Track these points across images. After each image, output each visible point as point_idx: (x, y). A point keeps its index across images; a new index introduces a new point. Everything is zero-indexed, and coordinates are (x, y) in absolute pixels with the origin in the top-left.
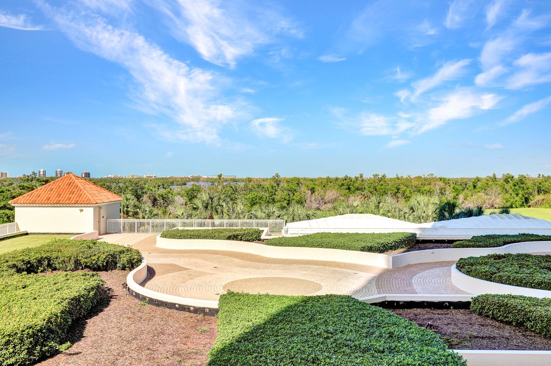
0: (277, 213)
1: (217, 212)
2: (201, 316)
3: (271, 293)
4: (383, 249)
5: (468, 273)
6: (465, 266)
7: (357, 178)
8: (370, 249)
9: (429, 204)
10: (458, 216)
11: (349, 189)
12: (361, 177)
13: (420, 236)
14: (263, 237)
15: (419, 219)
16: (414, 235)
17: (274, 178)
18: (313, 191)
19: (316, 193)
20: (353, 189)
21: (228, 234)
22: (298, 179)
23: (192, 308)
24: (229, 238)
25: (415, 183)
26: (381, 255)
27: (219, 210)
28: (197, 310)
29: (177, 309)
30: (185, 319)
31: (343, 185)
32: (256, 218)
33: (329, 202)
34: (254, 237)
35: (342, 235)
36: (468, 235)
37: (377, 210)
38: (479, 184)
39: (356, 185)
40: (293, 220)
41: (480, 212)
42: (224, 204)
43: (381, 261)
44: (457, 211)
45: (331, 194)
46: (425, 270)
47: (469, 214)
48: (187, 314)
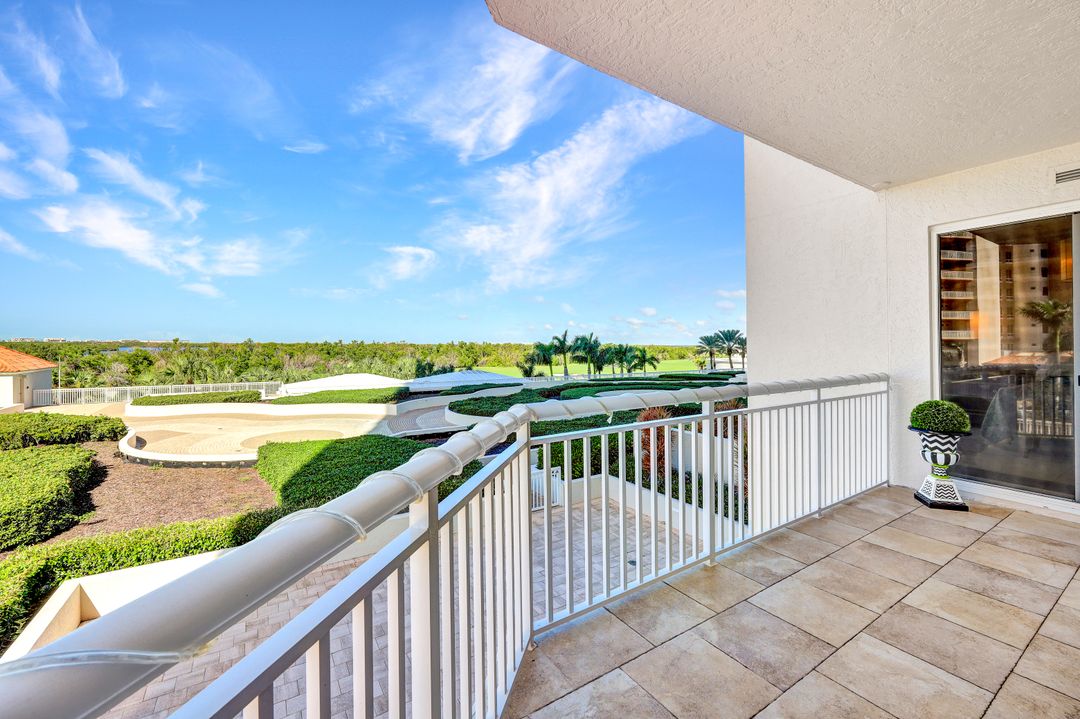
0: (269, 377)
1: (199, 376)
2: (234, 470)
3: (311, 440)
4: (386, 400)
5: (459, 412)
6: (452, 407)
7: (336, 344)
8: (376, 401)
9: (409, 364)
10: (436, 373)
11: (329, 353)
12: (341, 341)
13: (413, 389)
14: (263, 397)
15: (406, 377)
16: (408, 388)
17: (246, 344)
18: (291, 356)
19: (296, 358)
20: (332, 353)
21: (224, 397)
22: (275, 345)
23: (223, 464)
24: (226, 401)
25: (391, 348)
26: (384, 405)
27: (202, 374)
28: (229, 465)
29: (204, 467)
30: (218, 474)
31: (322, 350)
32: (248, 380)
33: (310, 366)
34: (255, 398)
35: (345, 392)
36: (448, 387)
37: (369, 369)
38: (441, 349)
39: (336, 350)
40: (287, 381)
41: (452, 369)
42: (208, 369)
43: (381, 410)
44: (435, 369)
45: (310, 359)
46: (423, 413)
47: (444, 371)
48: (219, 469)
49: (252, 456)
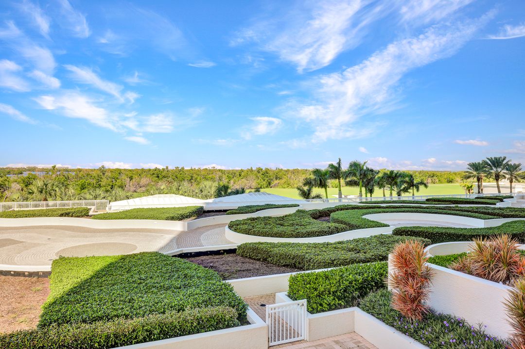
0: (102, 196)
1: (51, 195)
2: (35, 279)
3: (96, 255)
4: (182, 218)
5: (235, 230)
6: (234, 226)
7: (163, 169)
8: (173, 218)
9: (212, 187)
10: (230, 194)
11: (158, 177)
12: (167, 168)
13: (206, 208)
14: (91, 213)
15: (206, 197)
16: (202, 208)
17: (100, 169)
18: (131, 178)
19: (134, 180)
20: (160, 177)
21: (61, 212)
22: (120, 170)
23: (26, 273)
24: (62, 215)
25: (203, 173)
26: (180, 222)
27: (53, 194)
28: (31, 274)
29: (12, 275)
30: (20, 282)
31: (153, 174)
32: (85, 199)
33: (143, 186)
34: (84, 214)
35: (152, 209)
36: (235, 206)
37: (178, 191)
38: (243, 174)
39: (163, 174)
40: (116, 200)
41: (243, 192)
42: (57, 189)
43: (178, 226)
44: (229, 191)
45: (144, 181)
46: (208, 230)
47: (237, 192)
48: (22, 278)
49: (48, 268)
